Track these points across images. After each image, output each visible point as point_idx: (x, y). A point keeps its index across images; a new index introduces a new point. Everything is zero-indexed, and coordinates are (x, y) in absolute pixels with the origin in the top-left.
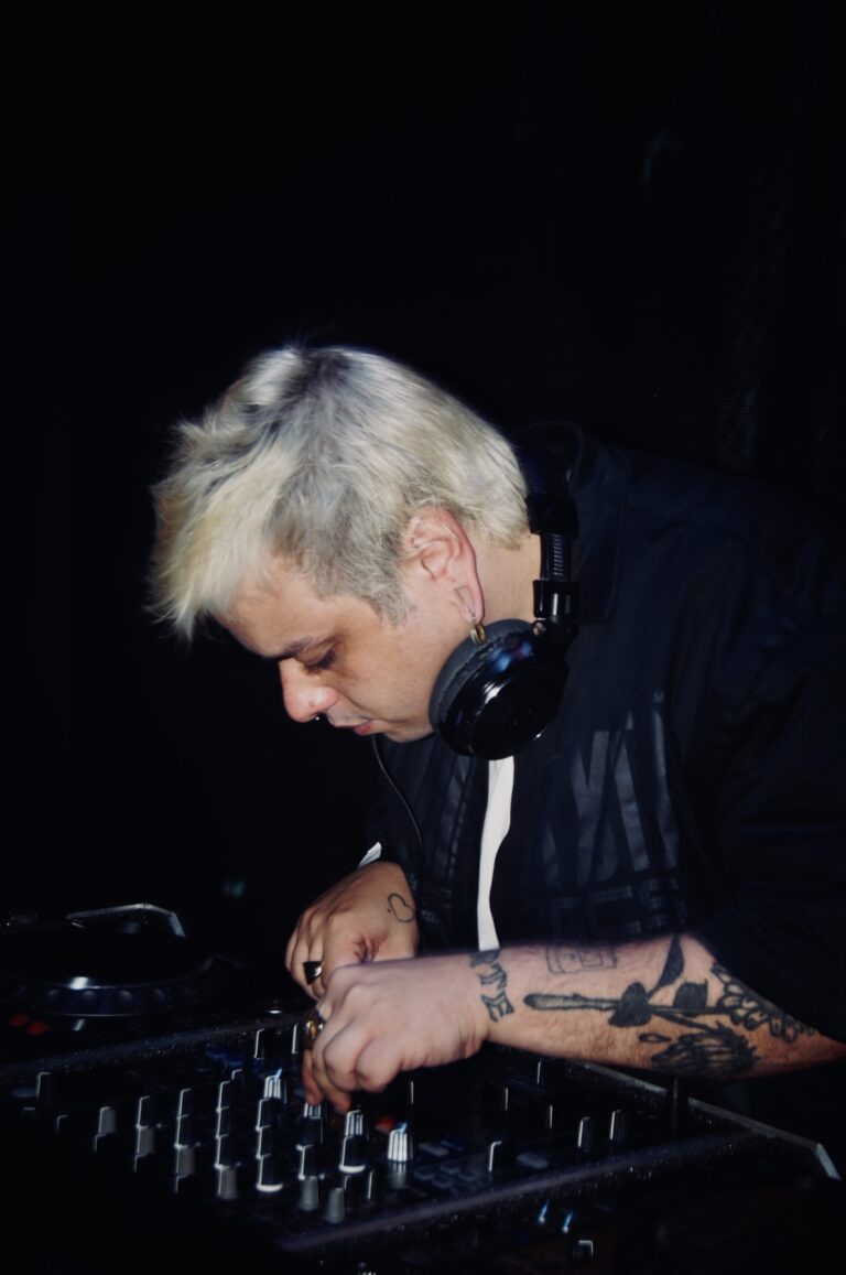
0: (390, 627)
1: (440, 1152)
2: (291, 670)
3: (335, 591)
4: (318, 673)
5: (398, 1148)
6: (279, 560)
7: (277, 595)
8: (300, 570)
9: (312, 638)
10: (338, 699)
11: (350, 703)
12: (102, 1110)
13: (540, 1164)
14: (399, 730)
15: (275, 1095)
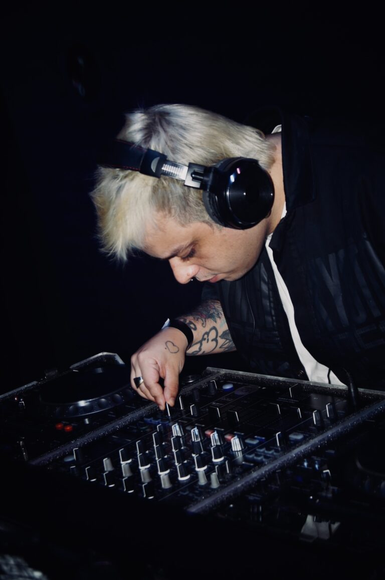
0: (218, 232)
1: (255, 442)
2: (175, 262)
3: (189, 222)
4: (188, 260)
5: (236, 445)
6: (161, 213)
7: (163, 230)
8: (171, 216)
9: (183, 245)
10: (199, 269)
11: (206, 269)
12: (104, 460)
13: (300, 437)
14: (230, 276)
15: (178, 435)
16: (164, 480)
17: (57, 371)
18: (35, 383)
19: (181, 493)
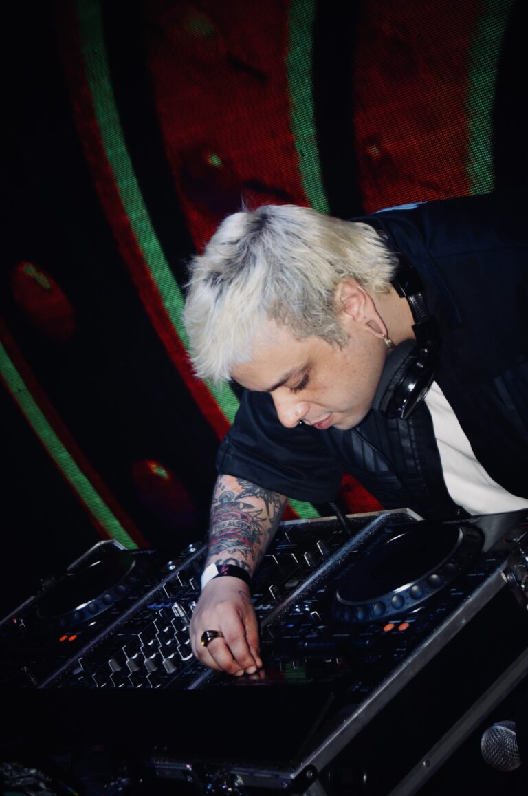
0: (339, 351)
10: (309, 408)
12: (109, 661)
13: (295, 584)
16: (166, 665)
17: (53, 578)
18: (32, 598)
19: (185, 673)
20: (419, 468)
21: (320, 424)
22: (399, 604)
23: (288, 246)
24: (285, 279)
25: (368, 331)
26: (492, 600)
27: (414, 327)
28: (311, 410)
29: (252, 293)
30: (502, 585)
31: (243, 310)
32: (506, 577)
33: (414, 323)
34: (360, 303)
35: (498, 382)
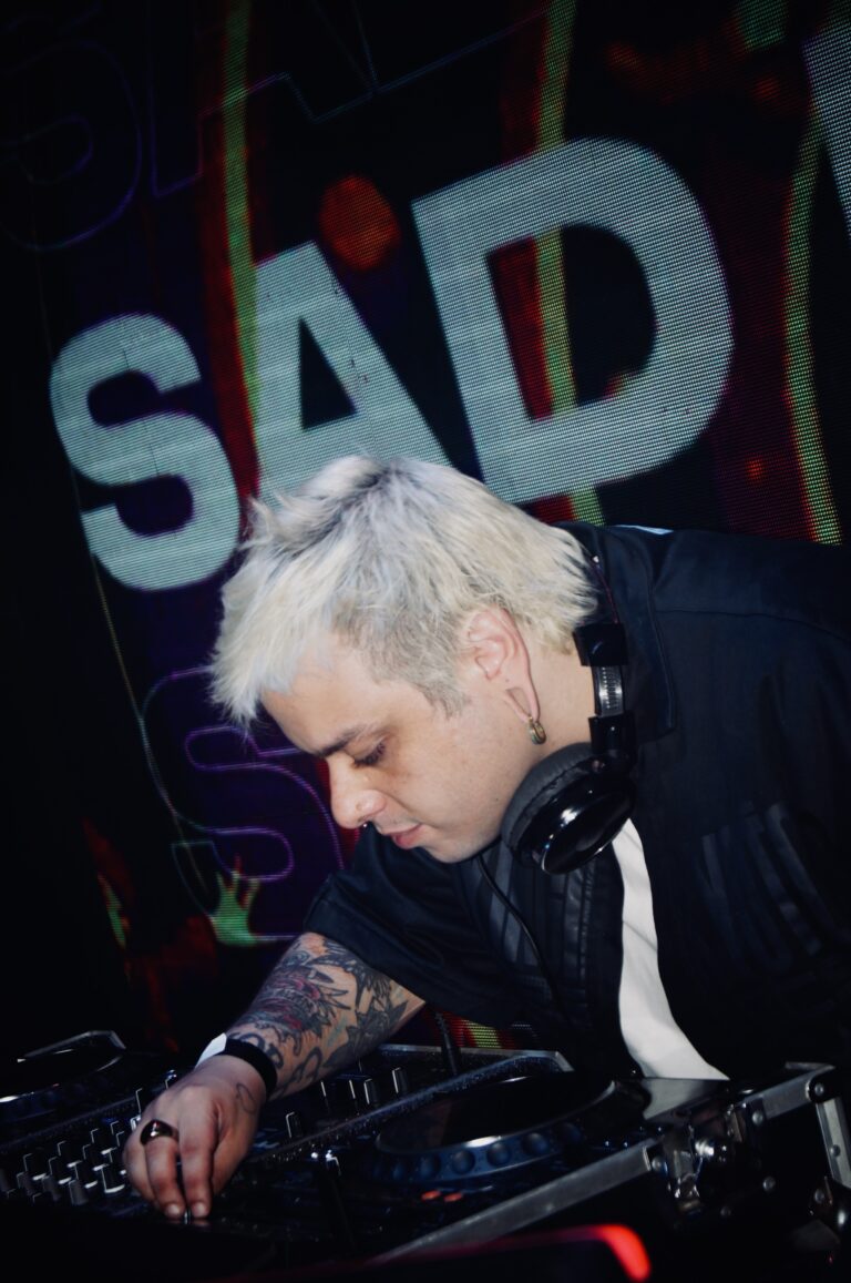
0: (443, 719)
9: (366, 726)
10: (386, 802)
20: (583, 972)
21: (399, 835)
22: (463, 1166)
23: (401, 523)
24: (378, 575)
25: (506, 703)
26: (612, 1190)
27: (591, 721)
28: (387, 809)
29: (322, 582)
30: (639, 1172)
31: (300, 604)
32: (651, 1161)
33: (593, 715)
34: (506, 654)
35: (708, 843)
